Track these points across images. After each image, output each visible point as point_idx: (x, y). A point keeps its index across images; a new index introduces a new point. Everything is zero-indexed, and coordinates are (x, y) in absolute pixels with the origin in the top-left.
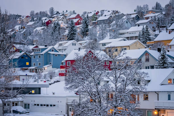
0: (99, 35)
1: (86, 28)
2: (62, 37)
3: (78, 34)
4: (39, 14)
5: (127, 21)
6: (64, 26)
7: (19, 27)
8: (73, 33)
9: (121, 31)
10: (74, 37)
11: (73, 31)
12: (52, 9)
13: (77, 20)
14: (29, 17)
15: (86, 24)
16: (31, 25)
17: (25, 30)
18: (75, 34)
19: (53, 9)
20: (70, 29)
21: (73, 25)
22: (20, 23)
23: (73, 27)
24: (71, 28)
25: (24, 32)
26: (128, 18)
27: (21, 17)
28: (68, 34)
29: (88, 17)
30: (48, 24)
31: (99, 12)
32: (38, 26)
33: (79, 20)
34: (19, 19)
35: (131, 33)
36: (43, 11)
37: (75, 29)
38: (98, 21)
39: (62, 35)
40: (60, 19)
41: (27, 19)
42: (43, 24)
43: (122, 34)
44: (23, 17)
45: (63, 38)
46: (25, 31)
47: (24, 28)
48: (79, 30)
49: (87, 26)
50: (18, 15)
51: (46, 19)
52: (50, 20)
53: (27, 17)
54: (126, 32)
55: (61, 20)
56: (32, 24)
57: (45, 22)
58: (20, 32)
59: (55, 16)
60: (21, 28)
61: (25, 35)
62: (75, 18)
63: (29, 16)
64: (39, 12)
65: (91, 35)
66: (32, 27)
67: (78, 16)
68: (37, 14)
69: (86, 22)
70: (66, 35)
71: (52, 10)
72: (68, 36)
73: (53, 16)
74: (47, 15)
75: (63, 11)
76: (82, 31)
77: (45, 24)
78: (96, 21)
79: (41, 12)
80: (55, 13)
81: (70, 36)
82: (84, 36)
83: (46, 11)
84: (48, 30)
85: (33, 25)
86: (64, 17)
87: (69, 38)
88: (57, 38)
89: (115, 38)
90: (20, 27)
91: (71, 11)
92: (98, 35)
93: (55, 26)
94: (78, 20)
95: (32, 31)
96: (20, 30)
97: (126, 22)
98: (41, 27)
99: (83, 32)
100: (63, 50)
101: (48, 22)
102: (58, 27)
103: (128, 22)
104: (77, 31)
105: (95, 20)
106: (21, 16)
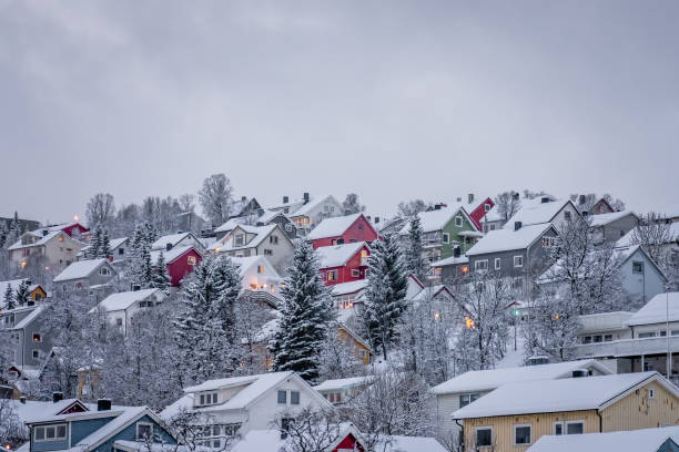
0: (462, 345)
1: (388, 298)
2: (244, 350)
3: (336, 335)
4: (140, 213)
5: (639, 258)
6: (272, 284)
7: (9, 293)
8: (311, 329)
9: (593, 321)
10: (310, 353)
11: (310, 316)
12: (221, 186)
13: (349, 249)
14: (83, 229)
15: (394, 275)
16: (79, 282)
17: (38, 309)
18: (319, 336)
19: (227, 187)
20: (293, 303)
21: (312, 281)
22: (26, 266)
23: (313, 291)
24: (300, 299)
25: (35, 323)
26: (651, 240)
27: (37, 233)
28: (280, 336)
29: (416, 235)
30: (178, 271)
31: (492, 205)
32: (122, 286)
33: (364, 253)
34: (18, 245)
35: (651, 334)
36: (163, 197)
37: (323, 306)
38: (471, 257)
39: (244, 340)
40: (254, 243)
41: (70, 242)
42: (151, 275)
43: (598, 339)
44: (45, 233)
45: (251, 360)
46: (38, 317)
47: (40, 295)
48: (345, 314)
49: (400, 286)
50: (20, 217)
51: (170, 247)
52: (193, 252)
53: (68, 231)
54: (624, 324)
55: (261, 249)
56: (85, 274)
57: (161, 260)
58: (11, 319)
59: (230, 225)
60: (22, 298)
61: (37, 336)
62: (341, 241)
63: (85, 225)
64: (140, 203)
65: (413, 342)
66: (84, 294)
67: (361, 229)
68: (128, 213)
69: (389, 263)
70: (266, 341)
71: (217, 193)
72: (277, 345)
73: (218, 229)
74: (186, 222)
75: (286, 200)
76: (369, 314)
77: (161, 272)
78: (463, 259)
79: (150, 203)
80: (237, 210)
81: (288, 347)
82: (379, 348)
83: (187, 198)
84: (167, 313)
85: (91, 278)
86: (276, 233)
87: (283, 360)
88: (212, 357)
89: (541, 362)
90: (15, 293)
91: (330, 199)
92: (452, 343)
93: (209, 288)
94: (358, 254)
95: (79, 316)
96: (11, 306)
97: (635, 264)
98: (137, 288)
99: (373, 325)
100: (222, 431)
101: (183, 259)
102: (228, 290)
103: (647, 268)
104: (331, 318)
105: (457, 253)
106: (34, 225)
